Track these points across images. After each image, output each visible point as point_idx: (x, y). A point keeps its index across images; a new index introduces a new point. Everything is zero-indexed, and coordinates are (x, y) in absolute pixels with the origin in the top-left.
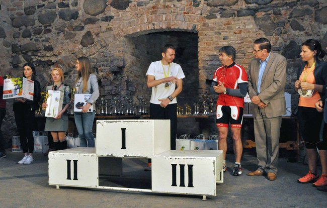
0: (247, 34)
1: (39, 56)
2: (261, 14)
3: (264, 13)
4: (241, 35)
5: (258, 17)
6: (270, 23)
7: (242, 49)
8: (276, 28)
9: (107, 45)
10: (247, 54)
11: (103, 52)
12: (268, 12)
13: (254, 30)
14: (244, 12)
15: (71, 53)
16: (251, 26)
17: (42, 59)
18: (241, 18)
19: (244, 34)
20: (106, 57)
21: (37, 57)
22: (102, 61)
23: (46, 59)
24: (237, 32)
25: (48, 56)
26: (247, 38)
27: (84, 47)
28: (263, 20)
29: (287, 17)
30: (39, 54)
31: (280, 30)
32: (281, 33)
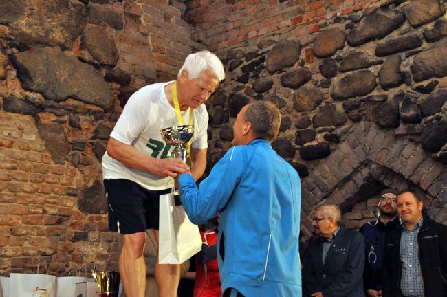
0: (26, 153)
2: (48, 118)
3: (53, 118)
4: (13, 153)
5: (43, 121)
6: (63, 140)
7: (13, 182)
8: (69, 150)
10: (21, 194)
12: (61, 118)
13: (39, 147)
14: (19, 104)
16: (33, 138)
18: (13, 115)
19: (18, 150)
24: (4, 142)
26: (24, 159)
28: (53, 131)
29: (90, 135)
31: (76, 156)
32: (79, 163)
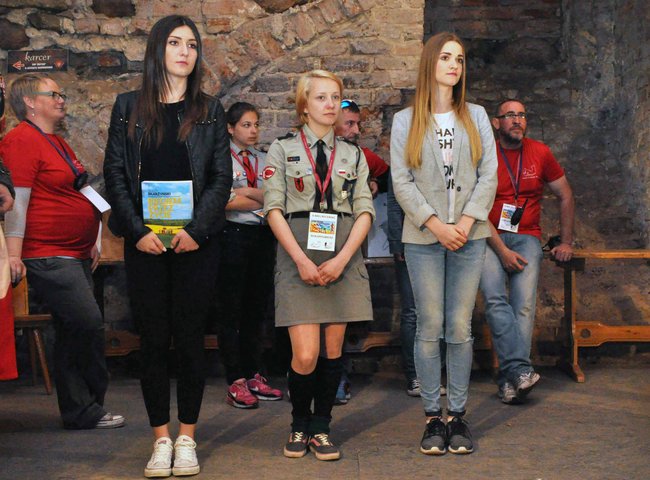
1: (67, 32)
9: (362, 12)
11: (348, 35)
15: (217, 29)
17: (80, 46)
20: (361, 53)
21: (55, 36)
22: (344, 69)
23: (97, 45)
25: (106, 36)
27: (271, 10)
30: (67, 24)
